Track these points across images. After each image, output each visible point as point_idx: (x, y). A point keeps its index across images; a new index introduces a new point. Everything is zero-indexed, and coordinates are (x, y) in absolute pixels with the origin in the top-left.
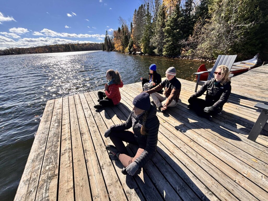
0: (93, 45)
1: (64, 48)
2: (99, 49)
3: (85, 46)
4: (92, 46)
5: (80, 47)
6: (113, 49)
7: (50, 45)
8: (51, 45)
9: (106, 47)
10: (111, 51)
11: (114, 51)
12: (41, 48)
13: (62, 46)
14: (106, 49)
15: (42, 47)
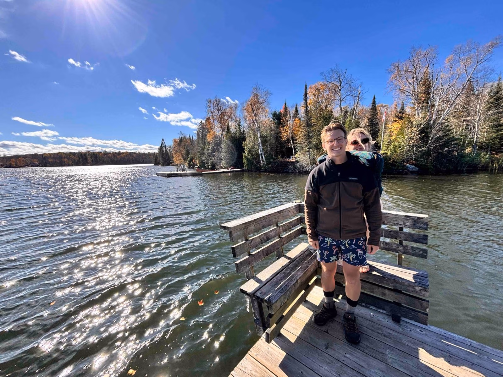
0: (135, 155)
1: (74, 159)
2: (145, 161)
3: (118, 156)
4: (133, 156)
5: (109, 157)
6: (172, 163)
7: (44, 154)
8: (46, 154)
9: (160, 159)
10: (168, 165)
11: (172, 165)
12: (23, 159)
13: (70, 155)
14: (160, 163)
15: (25, 157)
